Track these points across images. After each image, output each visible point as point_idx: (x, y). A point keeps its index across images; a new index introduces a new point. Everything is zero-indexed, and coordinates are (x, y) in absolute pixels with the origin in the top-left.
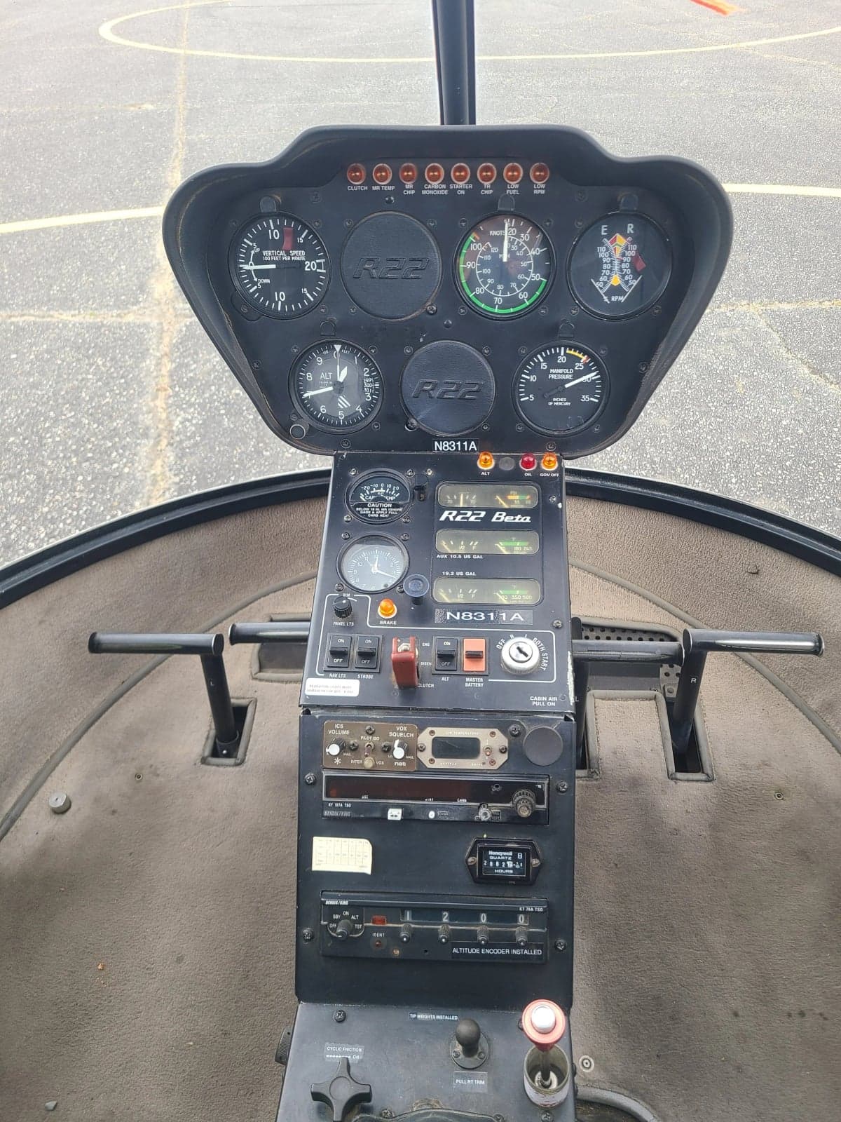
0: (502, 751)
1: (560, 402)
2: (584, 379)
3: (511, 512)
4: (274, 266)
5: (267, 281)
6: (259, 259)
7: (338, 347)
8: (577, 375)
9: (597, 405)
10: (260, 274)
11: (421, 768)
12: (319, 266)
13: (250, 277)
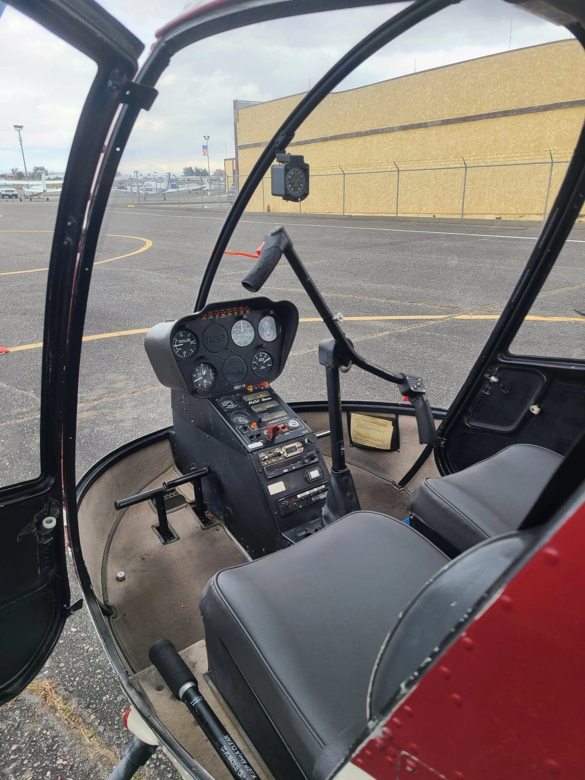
0: (302, 447)
1: (263, 367)
2: (267, 360)
3: (265, 398)
4: (182, 344)
5: (180, 349)
6: (178, 343)
7: (202, 365)
8: (265, 359)
9: (272, 366)
10: (178, 347)
11: (286, 458)
12: (194, 342)
13: (176, 349)
